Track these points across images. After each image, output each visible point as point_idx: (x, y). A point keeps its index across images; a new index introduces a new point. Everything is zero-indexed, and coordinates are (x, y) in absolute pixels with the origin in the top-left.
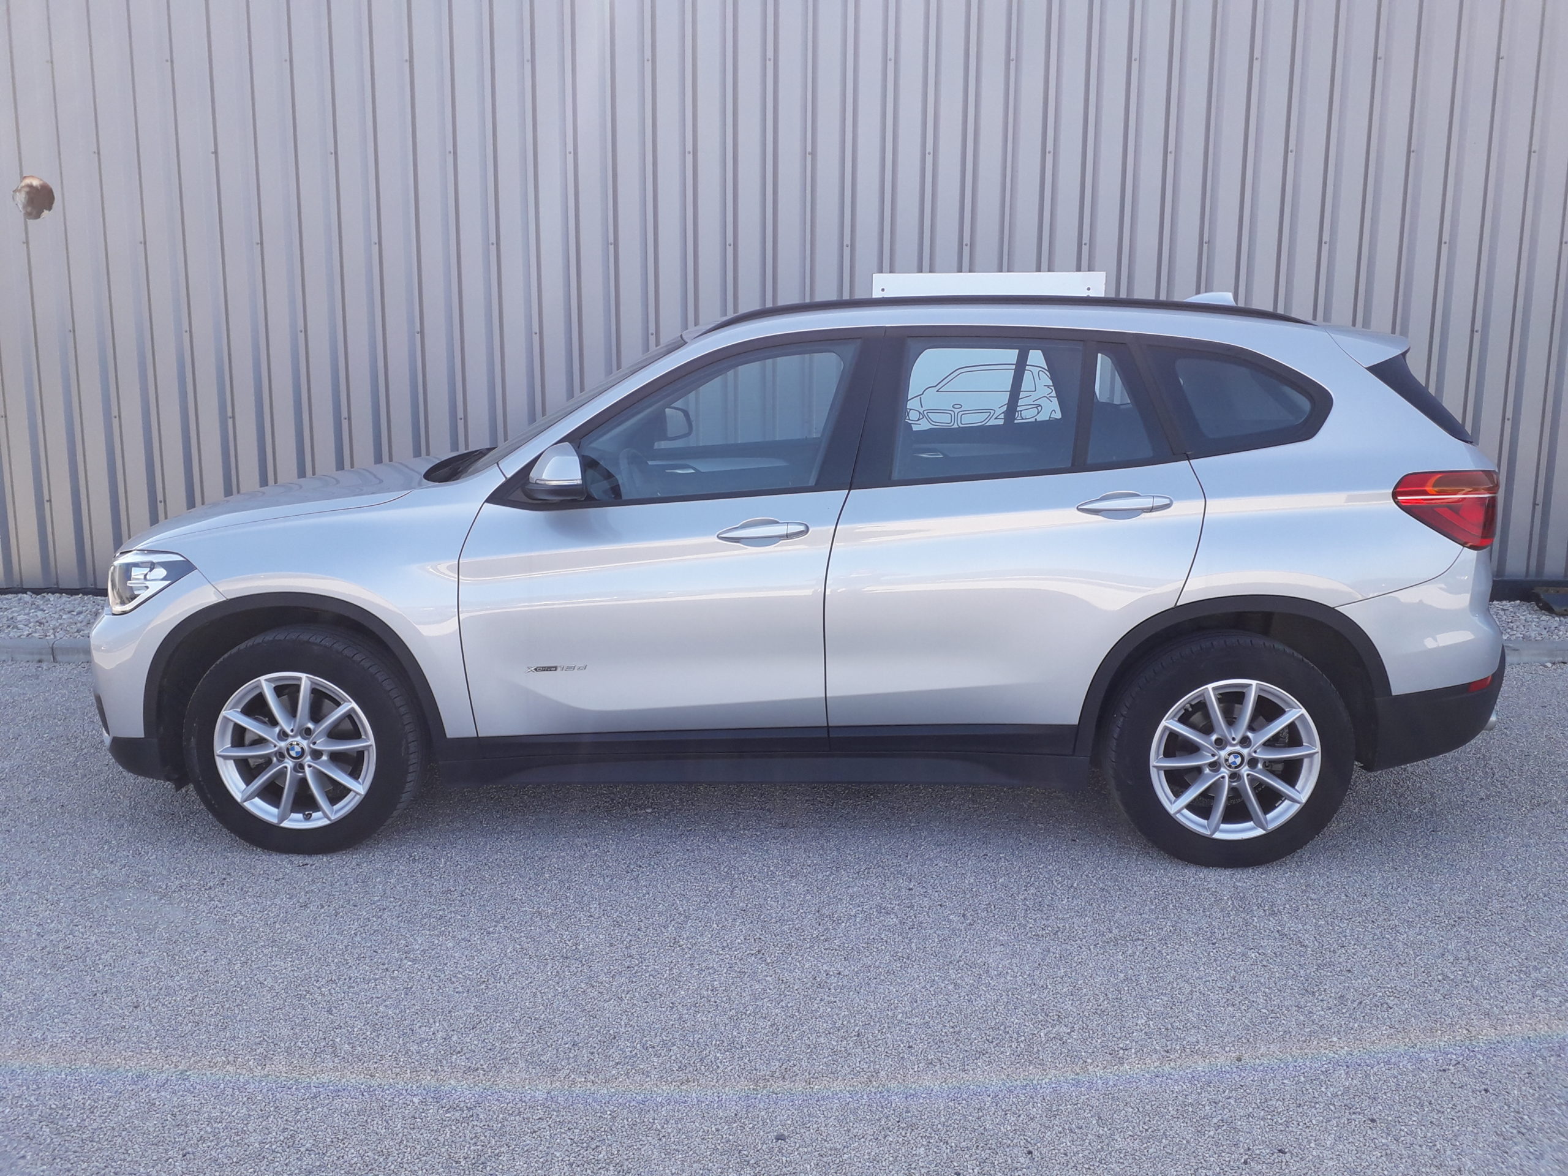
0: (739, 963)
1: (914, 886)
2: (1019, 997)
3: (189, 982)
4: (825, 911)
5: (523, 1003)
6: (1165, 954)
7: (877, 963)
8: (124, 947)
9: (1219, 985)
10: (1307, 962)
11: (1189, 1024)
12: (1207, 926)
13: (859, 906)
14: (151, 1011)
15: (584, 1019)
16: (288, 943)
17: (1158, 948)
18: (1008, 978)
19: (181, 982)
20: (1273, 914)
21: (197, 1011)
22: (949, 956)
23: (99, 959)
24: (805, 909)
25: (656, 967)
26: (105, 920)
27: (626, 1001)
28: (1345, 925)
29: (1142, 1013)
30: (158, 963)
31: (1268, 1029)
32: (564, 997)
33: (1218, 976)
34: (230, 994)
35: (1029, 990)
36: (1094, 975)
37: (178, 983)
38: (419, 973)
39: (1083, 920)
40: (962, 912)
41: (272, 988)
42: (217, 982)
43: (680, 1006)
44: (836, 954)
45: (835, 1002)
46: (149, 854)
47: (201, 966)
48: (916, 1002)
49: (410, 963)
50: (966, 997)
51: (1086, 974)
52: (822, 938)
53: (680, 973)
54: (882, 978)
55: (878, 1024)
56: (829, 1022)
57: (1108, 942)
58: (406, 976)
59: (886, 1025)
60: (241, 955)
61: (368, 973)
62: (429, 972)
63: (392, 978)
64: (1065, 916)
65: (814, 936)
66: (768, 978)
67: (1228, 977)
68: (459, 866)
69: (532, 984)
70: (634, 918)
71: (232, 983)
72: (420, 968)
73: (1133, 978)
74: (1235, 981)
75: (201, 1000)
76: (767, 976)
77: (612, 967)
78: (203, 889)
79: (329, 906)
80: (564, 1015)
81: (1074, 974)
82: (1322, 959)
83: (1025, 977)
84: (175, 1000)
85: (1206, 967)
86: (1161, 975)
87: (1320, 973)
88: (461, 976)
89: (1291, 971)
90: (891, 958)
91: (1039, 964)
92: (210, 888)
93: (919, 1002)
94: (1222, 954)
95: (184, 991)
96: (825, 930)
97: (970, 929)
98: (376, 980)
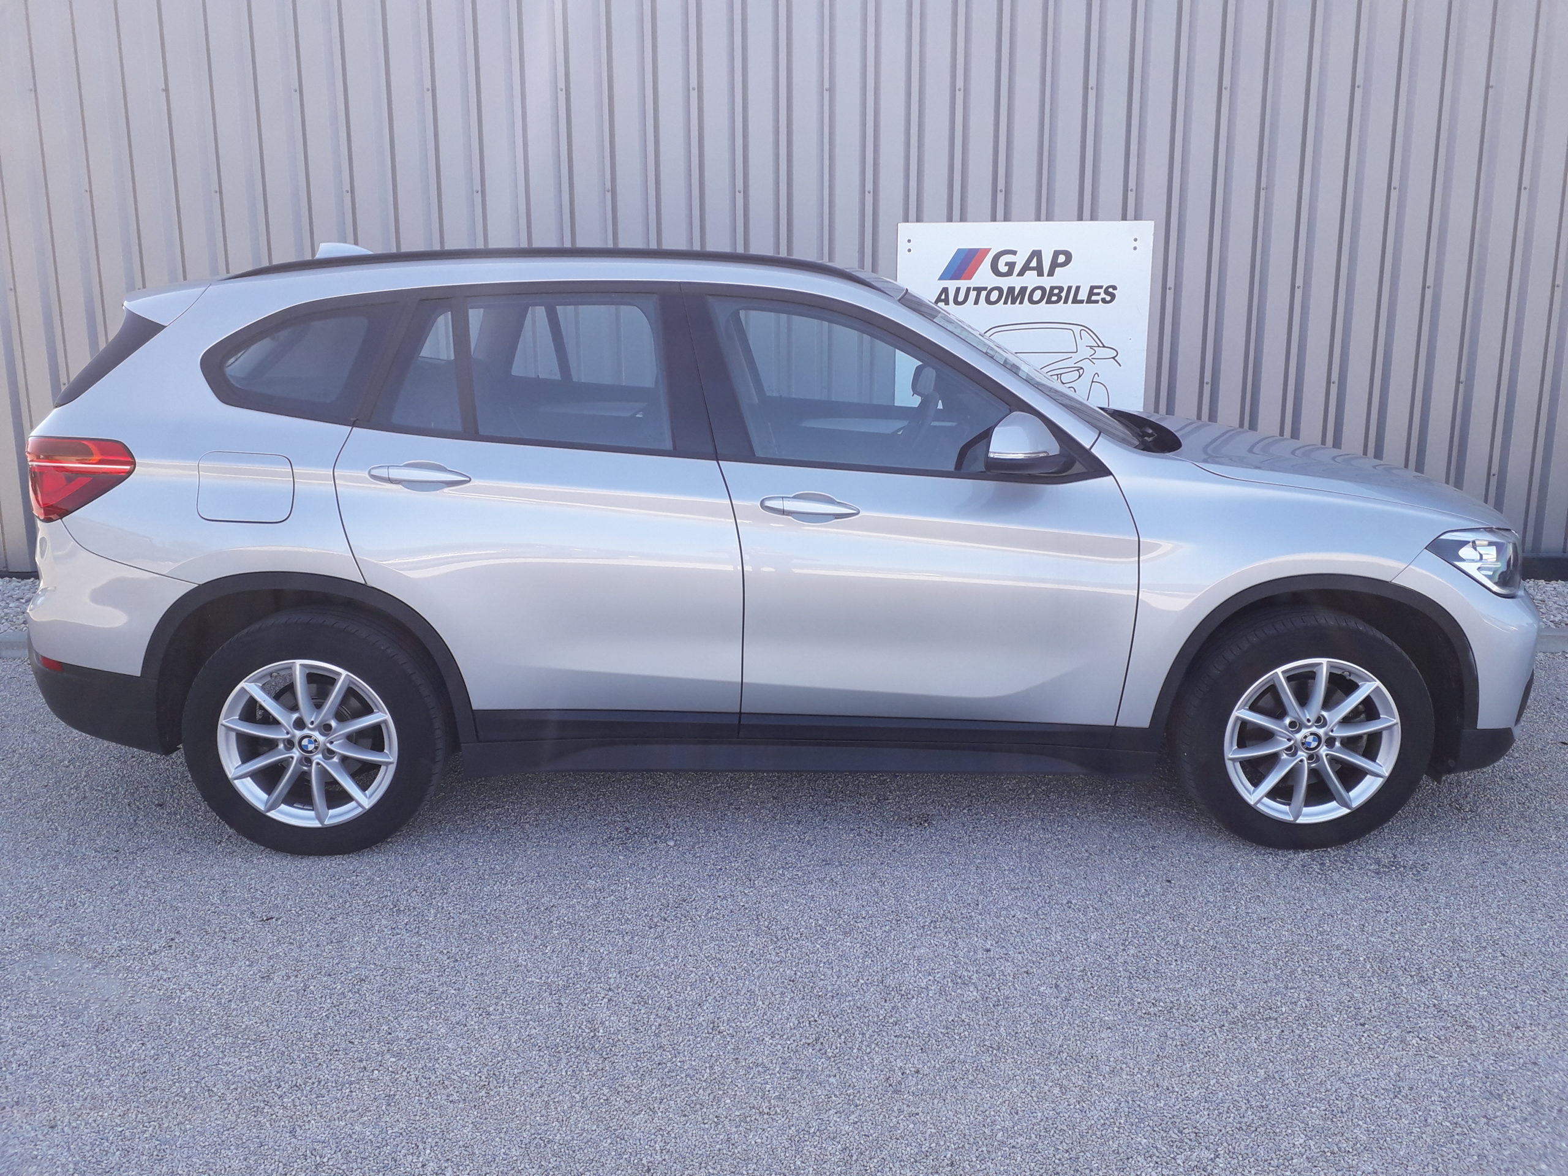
0: (794, 1058)
1: (992, 945)
2: (1142, 1105)
3: (120, 1088)
4: (888, 981)
5: (532, 1117)
6: (1307, 1041)
7: (962, 1057)
8: (44, 1038)
9: (1383, 1086)
10: (1481, 1051)
11: (1358, 1145)
12: (1348, 998)
13: (930, 975)
14: (70, 1132)
15: (609, 1141)
16: (245, 1029)
17: (1298, 1032)
18: (1124, 1077)
19: (112, 1088)
20: (1423, 981)
21: (127, 1134)
22: (1048, 1045)
23: (14, 1054)
24: (865, 978)
25: (694, 1063)
26: (26, 997)
27: (660, 1114)
28: (1512, 996)
29: (1297, 1129)
30: (84, 1061)
31: (1458, 1152)
32: (582, 1108)
33: (1378, 1072)
34: (170, 1106)
35: (1152, 1094)
36: (1228, 1071)
37: (108, 1090)
38: (405, 1074)
39: (1199, 992)
40: (1054, 981)
41: (222, 1098)
42: (156, 1088)
43: (727, 1122)
44: (910, 1043)
45: (918, 1114)
46: (86, 906)
47: (137, 1065)
48: (1017, 1113)
49: (393, 1060)
50: (1078, 1106)
51: (1217, 1070)
52: (891, 1021)
53: (724, 1072)
54: (971, 1078)
55: (975, 1147)
56: (913, 1144)
57: (1234, 1023)
58: (387, 1078)
59: (984, 1149)
60: (187, 1048)
61: (342, 1075)
62: (417, 1072)
63: (371, 1080)
64: (1177, 986)
65: (881, 1018)
66: (832, 1080)
67: (1391, 1074)
68: (452, 920)
69: (543, 1089)
70: (662, 992)
71: (174, 1089)
72: (405, 1066)
73: (1276, 1076)
74: (1401, 1080)
75: (134, 1117)
76: (830, 1076)
77: (639, 1063)
78: (146, 954)
79: (296, 976)
80: (585, 1134)
81: (1202, 1069)
82: (1497, 1045)
83: (1144, 1074)
84: (102, 1116)
85: (1361, 1060)
86: (1309, 1071)
87: (1500, 1067)
88: (455, 1077)
89: (1465, 1064)
90: (978, 1049)
91: (1158, 1056)
92: (155, 952)
93: (1021, 1113)
94: (1376, 1040)
95: (114, 1103)
96: (893, 1008)
97: (1067, 1007)
98: (351, 1083)
